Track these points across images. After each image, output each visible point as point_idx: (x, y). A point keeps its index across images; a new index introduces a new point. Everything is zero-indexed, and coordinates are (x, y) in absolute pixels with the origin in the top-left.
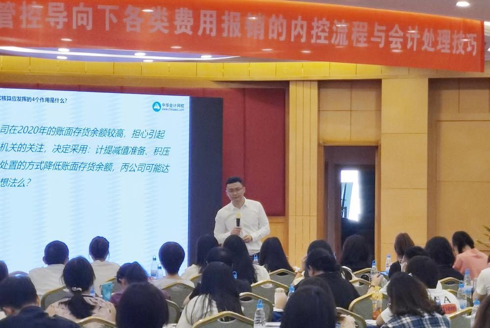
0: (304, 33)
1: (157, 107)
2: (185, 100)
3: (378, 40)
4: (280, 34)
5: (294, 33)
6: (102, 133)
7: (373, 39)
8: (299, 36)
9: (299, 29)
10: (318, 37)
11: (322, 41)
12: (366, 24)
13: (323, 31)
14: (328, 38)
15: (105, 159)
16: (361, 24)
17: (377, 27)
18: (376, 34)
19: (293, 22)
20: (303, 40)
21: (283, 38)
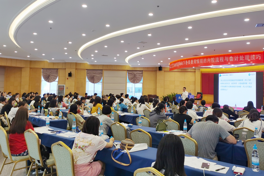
0: (210, 61)
1: (249, 75)
2: (255, 73)
3: (226, 60)
4: (205, 62)
5: (208, 61)
6: (239, 80)
7: (225, 60)
8: (209, 62)
9: (209, 60)
10: (213, 61)
11: (214, 62)
12: (223, 57)
13: (214, 60)
14: (215, 61)
15: (240, 85)
16: (222, 57)
17: (226, 57)
18: (226, 59)
19: (208, 59)
20: (210, 62)
21: (206, 62)
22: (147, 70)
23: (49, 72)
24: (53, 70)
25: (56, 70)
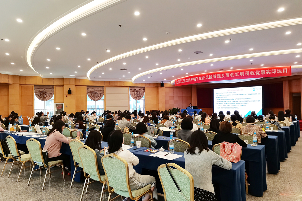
22: (149, 86)
23: (43, 89)
24: (47, 87)
25: (51, 87)
